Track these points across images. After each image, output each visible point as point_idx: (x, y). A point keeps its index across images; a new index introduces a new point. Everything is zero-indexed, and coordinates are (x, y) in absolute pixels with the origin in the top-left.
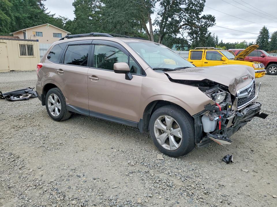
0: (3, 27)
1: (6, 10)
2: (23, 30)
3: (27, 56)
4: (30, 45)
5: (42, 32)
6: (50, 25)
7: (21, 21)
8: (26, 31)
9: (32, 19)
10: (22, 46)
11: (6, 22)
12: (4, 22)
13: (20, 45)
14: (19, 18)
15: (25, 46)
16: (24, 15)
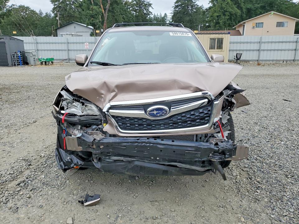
0: (232, 22)
1: (238, 3)
2: (243, 22)
3: (216, 50)
4: (220, 39)
5: (263, 23)
6: (274, 13)
7: (252, 13)
8: (245, 24)
9: (265, 8)
10: (213, 40)
11: (236, 15)
12: (233, 16)
13: (210, 38)
14: (251, 9)
15: (215, 40)
16: (256, 5)
